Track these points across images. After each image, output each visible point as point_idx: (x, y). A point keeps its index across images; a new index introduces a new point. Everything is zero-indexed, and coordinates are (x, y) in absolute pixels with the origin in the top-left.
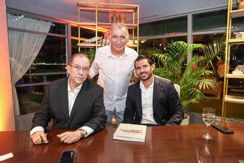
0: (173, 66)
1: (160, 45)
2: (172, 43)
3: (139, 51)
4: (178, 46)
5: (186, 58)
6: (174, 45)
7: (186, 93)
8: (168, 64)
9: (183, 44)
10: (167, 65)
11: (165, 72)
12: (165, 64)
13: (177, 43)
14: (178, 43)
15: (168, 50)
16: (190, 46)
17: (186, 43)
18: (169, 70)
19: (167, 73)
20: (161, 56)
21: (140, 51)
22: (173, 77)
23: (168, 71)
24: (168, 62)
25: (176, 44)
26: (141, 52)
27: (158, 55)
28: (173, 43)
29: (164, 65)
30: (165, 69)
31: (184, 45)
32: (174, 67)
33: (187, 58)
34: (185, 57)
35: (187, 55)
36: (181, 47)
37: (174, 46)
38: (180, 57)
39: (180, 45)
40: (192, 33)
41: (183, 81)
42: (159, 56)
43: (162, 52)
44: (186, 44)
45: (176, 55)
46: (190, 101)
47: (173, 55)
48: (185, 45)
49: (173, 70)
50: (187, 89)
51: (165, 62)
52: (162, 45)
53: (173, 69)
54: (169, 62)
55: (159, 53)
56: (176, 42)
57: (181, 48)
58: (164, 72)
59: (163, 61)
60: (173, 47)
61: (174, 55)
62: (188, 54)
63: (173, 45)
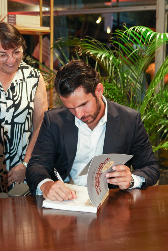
0: (125, 75)
1: (98, 22)
2: (125, 30)
3: (54, 42)
4: (136, 35)
5: (152, 58)
6: (128, 33)
7: (153, 130)
8: (116, 70)
9: (146, 31)
10: (113, 74)
11: (111, 88)
12: (111, 70)
13: (134, 29)
14: (137, 30)
15: (116, 42)
16: (160, 36)
17: (152, 31)
18: (118, 83)
19: (114, 89)
20: (102, 55)
21: (56, 42)
22: (126, 98)
23: (116, 85)
24: (115, 68)
25: (133, 31)
26: (58, 43)
27: (96, 52)
28: (128, 30)
29: (108, 74)
30: (110, 82)
31: (148, 34)
32: (127, 77)
33: (154, 58)
34: (152, 56)
35: (154, 52)
36: (143, 37)
37: (129, 35)
38: (140, 58)
39: (140, 33)
40: (165, 4)
41: (146, 106)
42: (97, 54)
43: (104, 45)
44: (152, 33)
45: (131, 54)
46: (159, 147)
47: (126, 53)
48: (150, 35)
49: (125, 85)
50: (153, 123)
51: (111, 67)
52: (102, 22)
53: (125, 81)
54: (117, 67)
55: (97, 48)
56: (132, 28)
57: (143, 40)
58: (109, 88)
59: (105, 65)
60: (127, 37)
61: (129, 54)
62: (156, 51)
63: (126, 34)
